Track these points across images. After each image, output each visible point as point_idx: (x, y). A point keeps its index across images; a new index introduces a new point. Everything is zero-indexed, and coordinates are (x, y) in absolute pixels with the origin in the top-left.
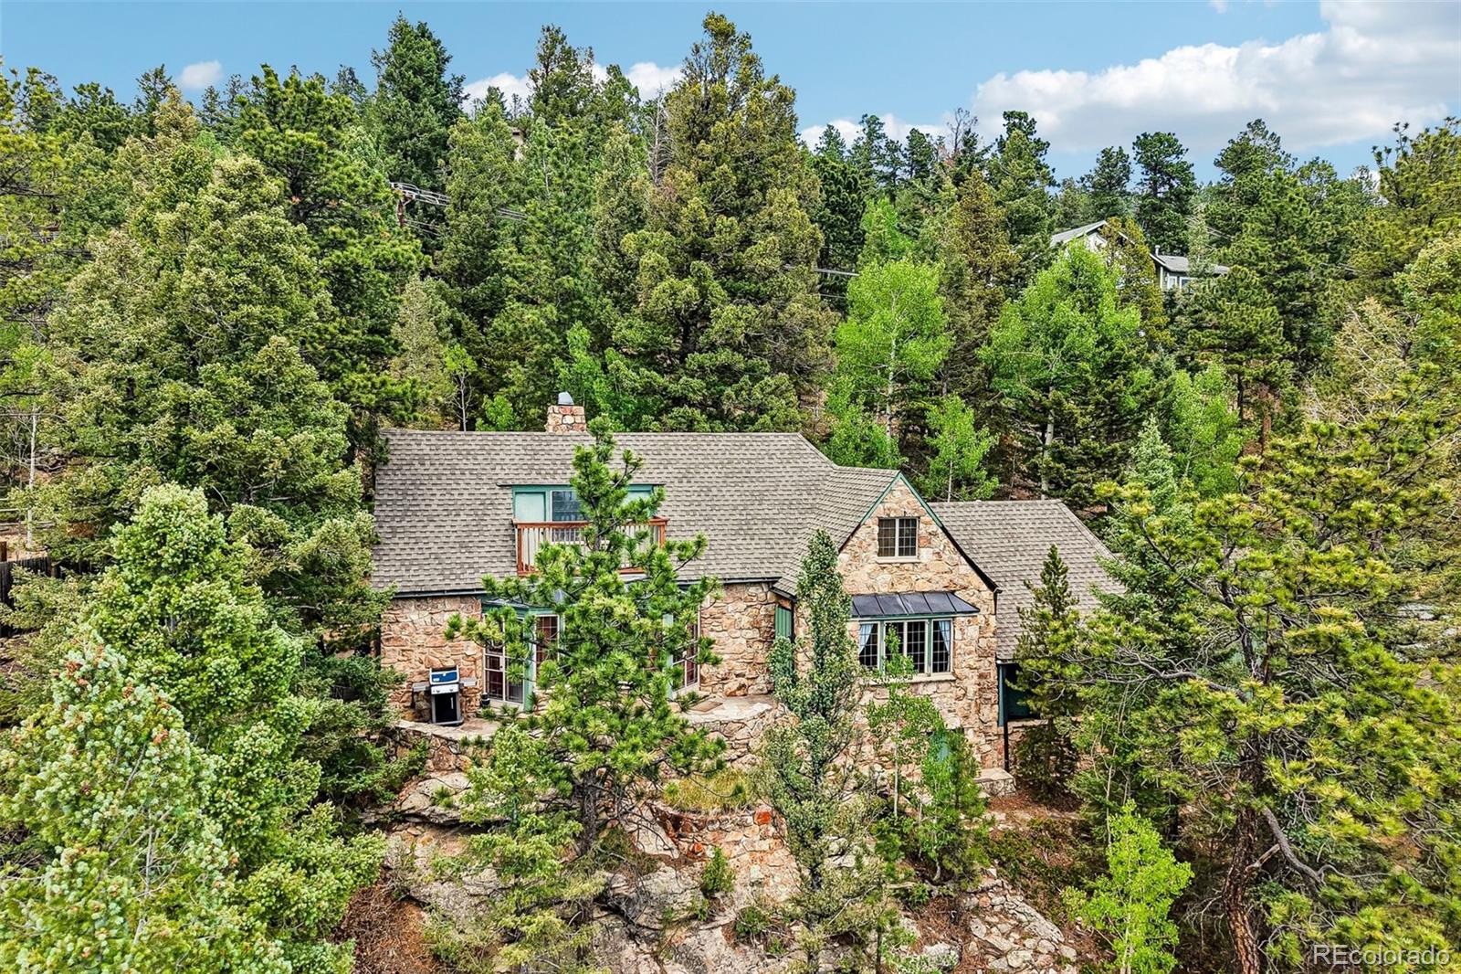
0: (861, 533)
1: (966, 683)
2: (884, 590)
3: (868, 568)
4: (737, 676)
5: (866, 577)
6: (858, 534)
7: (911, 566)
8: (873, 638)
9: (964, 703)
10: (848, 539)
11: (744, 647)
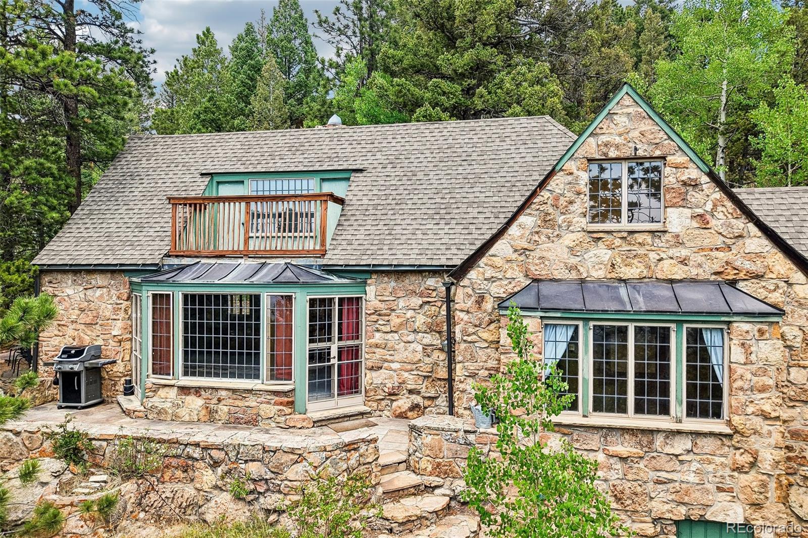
0: (558, 183)
1: (754, 443)
2: (599, 274)
3: (569, 239)
4: (411, 392)
5: (565, 254)
6: (552, 184)
7: (648, 238)
8: (572, 351)
9: (750, 479)
10: (534, 194)
11: (419, 356)
